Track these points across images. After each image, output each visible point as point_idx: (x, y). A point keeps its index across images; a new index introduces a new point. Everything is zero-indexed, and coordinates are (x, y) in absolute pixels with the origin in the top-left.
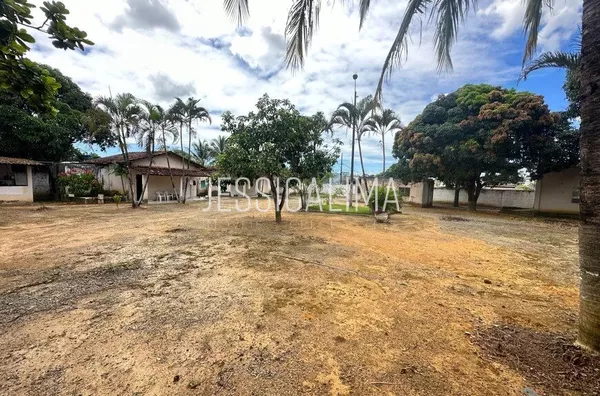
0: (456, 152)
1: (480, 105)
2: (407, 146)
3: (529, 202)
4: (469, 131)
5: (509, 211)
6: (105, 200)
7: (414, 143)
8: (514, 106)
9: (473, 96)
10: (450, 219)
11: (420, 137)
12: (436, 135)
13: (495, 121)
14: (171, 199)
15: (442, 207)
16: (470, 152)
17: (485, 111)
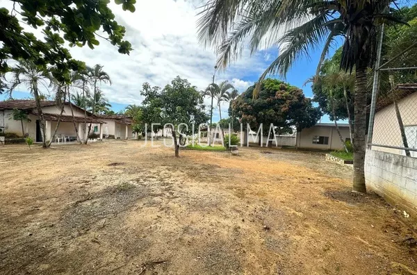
0: (264, 116)
1: (276, 91)
2: (238, 110)
3: (293, 142)
4: (270, 105)
5: (285, 148)
6: (5, 141)
7: (242, 108)
8: (291, 93)
9: (272, 85)
10: (265, 153)
11: (245, 105)
12: (254, 105)
13: (282, 101)
14: (67, 140)
15: (252, 145)
16: (270, 116)
17: (279, 95)
